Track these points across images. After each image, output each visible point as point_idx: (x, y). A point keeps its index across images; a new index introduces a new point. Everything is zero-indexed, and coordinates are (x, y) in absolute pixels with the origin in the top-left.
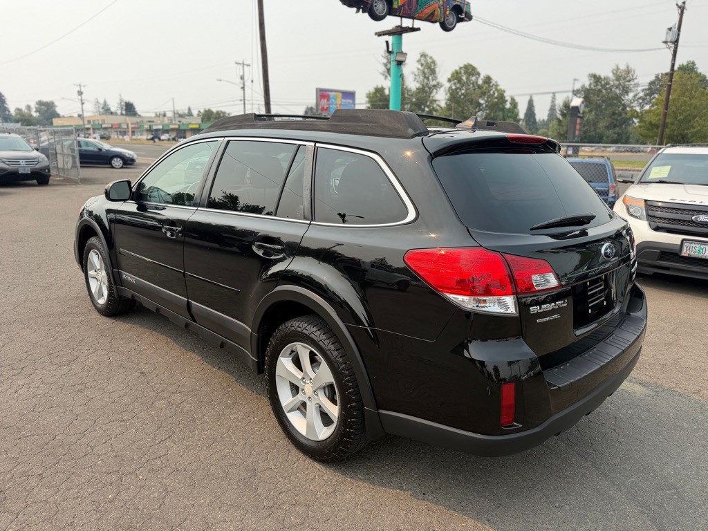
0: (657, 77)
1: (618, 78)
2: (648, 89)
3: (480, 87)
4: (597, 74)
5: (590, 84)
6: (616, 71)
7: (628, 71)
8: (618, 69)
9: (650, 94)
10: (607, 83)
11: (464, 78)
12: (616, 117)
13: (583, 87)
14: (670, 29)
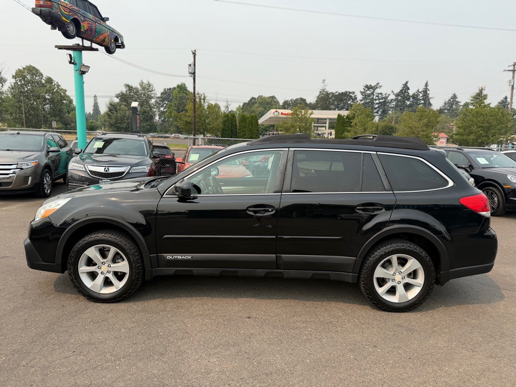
0: (165, 90)
1: (144, 89)
2: (161, 97)
3: (43, 85)
4: (130, 85)
5: (126, 91)
6: (141, 84)
7: (149, 85)
8: (142, 82)
9: (163, 101)
10: (138, 91)
11: (29, 77)
12: (146, 114)
13: (122, 93)
14: (190, 65)
